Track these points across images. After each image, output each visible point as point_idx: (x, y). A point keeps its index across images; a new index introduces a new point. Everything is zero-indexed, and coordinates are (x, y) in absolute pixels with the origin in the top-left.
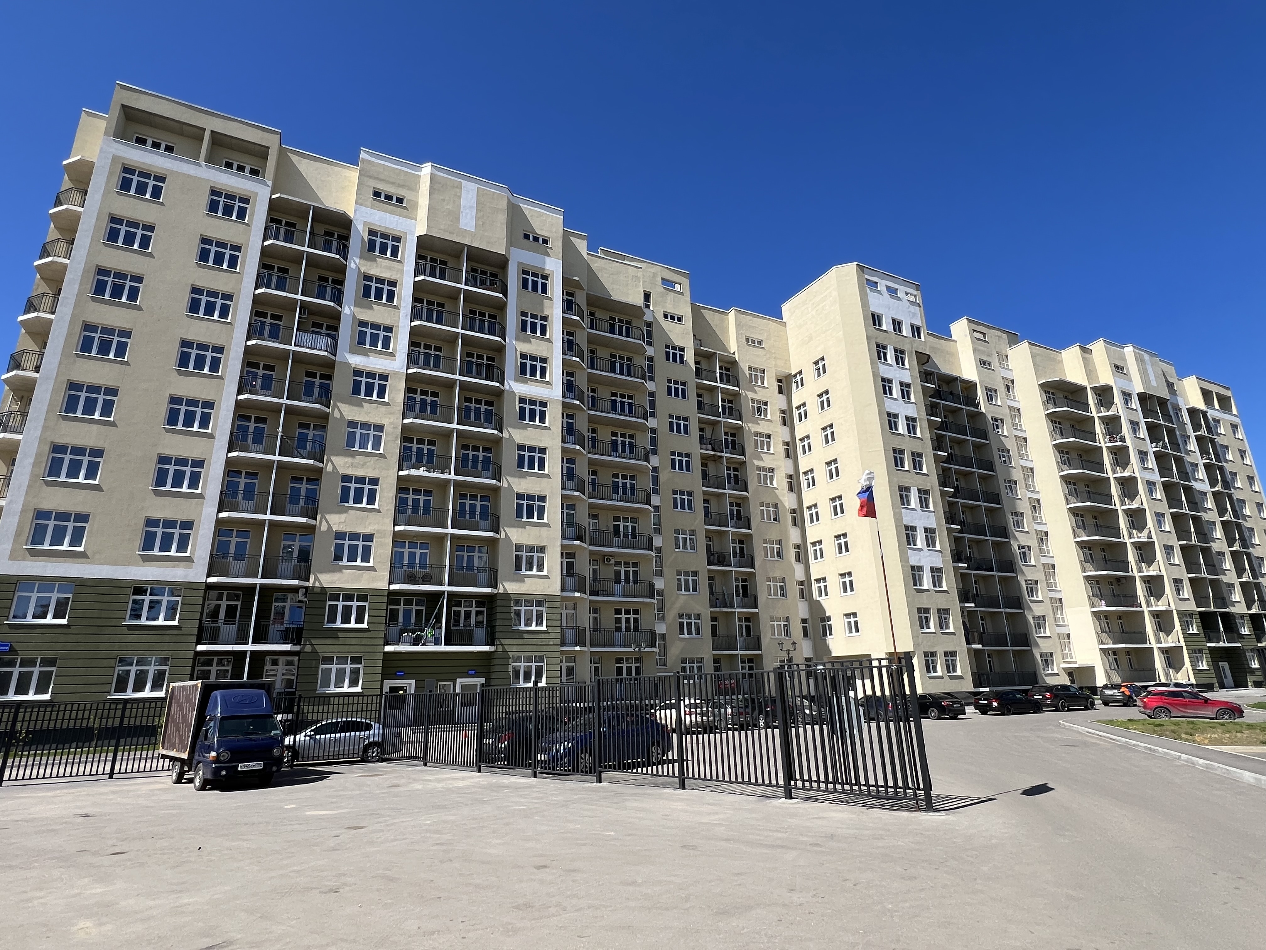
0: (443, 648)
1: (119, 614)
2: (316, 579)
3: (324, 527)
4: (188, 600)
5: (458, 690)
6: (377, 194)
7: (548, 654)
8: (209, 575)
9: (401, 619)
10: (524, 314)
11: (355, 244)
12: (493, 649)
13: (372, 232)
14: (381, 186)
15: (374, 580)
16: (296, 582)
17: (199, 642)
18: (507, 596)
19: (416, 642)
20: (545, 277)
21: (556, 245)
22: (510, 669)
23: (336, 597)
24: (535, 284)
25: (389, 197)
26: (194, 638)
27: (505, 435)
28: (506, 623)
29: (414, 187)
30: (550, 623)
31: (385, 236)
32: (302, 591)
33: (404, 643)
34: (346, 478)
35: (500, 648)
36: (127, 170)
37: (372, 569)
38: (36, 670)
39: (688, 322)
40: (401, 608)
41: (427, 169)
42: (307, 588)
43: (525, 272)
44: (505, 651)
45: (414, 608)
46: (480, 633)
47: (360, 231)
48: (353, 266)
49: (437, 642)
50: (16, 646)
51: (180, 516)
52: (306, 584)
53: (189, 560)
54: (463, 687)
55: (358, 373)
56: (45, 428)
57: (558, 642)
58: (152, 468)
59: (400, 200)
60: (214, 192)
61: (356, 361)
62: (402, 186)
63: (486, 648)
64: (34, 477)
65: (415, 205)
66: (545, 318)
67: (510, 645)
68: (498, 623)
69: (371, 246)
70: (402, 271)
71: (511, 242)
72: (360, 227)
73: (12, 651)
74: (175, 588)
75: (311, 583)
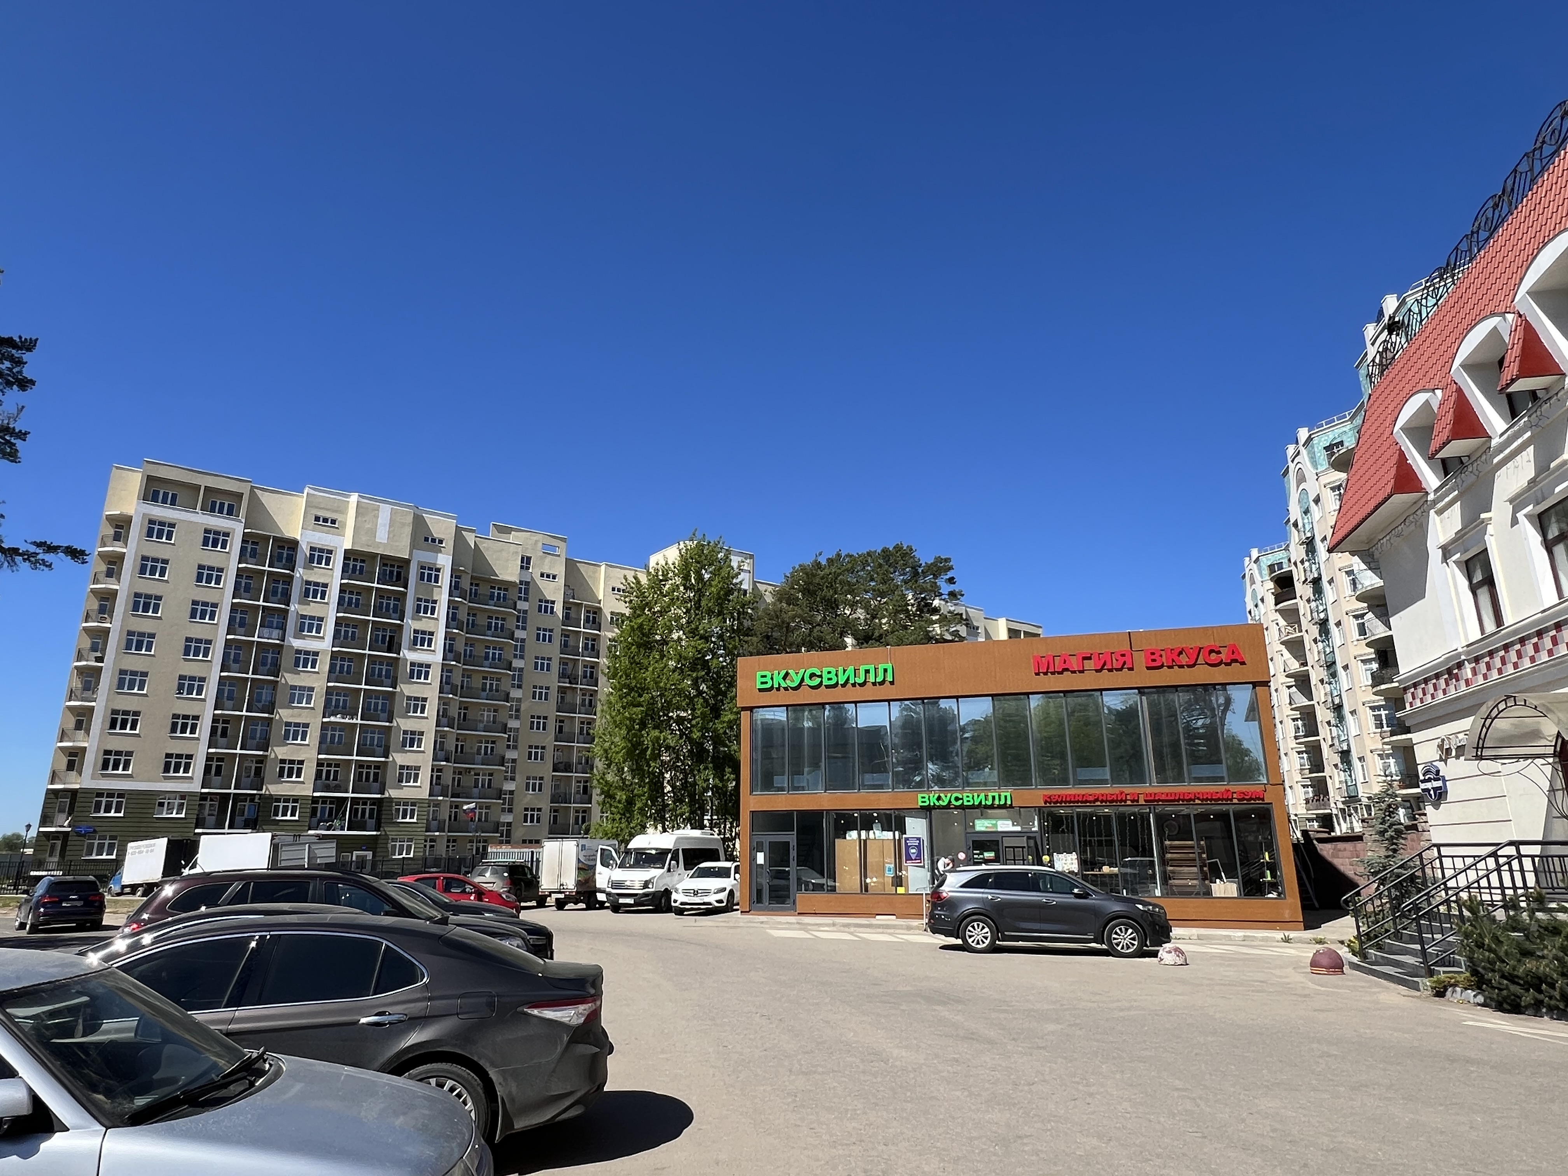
0: (346, 832)
1: (151, 811)
2: (267, 789)
3: (273, 756)
4: (191, 803)
5: (354, 858)
6: (317, 519)
7: (416, 837)
8: (202, 788)
9: (319, 815)
10: (419, 600)
11: (300, 559)
12: (379, 833)
13: (312, 549)
14: (322, 514)
15: (304, 789)
16: (255, 792)
17: (196, 827)
18: (390, 799)
19: (328, 829)
20: (438, 570)
21: (448, 544)
22: (389, 846)
23: (278, 800)
24: (430, 575)
25: (325, 520)
26: (193, 825)
27: (398, 690)
28: (390, 817)
29: (343, 511)
30: (420, 817)
31: (321, 550)
32: (257, 797)
33: (321, 829)
34: (288, 724)
35: (383, 833)
36: (151, 522)
37: (303, 783)
38: (107, 842)
39: (561, 581)
40: (319, 806)
41: (354, 498)
42: (261, 795)
43: (423, 568)
44: (386, 835)
45: (328, 806)
46: (372, 822)
47: (304, 548)
48: (298, 575)
49: (342, 829)
50: (97, 829)
51: (185, 752)
52: (260, 792)
53: (191, 778)
54: (357, 856)
55: (298, 652)
56: (108, 700)
57: (424, 829)
58: (169, 722)
59: (334, 522)
60: (207, 531)
61: (297, 644)
62: (336, 511)
63: (374, 833)
64: (102, 729)
65: (344, 525)
66: (435, 602)
67: (391, 831)
68: (383, 817)
69: (311, 559)
70: (332, 576)
71: (414, 546)
72: (304, 547)
73: (95, 832)
74: (183, 796)
75: (263, 792)
